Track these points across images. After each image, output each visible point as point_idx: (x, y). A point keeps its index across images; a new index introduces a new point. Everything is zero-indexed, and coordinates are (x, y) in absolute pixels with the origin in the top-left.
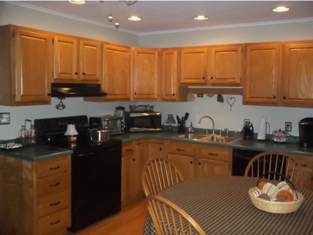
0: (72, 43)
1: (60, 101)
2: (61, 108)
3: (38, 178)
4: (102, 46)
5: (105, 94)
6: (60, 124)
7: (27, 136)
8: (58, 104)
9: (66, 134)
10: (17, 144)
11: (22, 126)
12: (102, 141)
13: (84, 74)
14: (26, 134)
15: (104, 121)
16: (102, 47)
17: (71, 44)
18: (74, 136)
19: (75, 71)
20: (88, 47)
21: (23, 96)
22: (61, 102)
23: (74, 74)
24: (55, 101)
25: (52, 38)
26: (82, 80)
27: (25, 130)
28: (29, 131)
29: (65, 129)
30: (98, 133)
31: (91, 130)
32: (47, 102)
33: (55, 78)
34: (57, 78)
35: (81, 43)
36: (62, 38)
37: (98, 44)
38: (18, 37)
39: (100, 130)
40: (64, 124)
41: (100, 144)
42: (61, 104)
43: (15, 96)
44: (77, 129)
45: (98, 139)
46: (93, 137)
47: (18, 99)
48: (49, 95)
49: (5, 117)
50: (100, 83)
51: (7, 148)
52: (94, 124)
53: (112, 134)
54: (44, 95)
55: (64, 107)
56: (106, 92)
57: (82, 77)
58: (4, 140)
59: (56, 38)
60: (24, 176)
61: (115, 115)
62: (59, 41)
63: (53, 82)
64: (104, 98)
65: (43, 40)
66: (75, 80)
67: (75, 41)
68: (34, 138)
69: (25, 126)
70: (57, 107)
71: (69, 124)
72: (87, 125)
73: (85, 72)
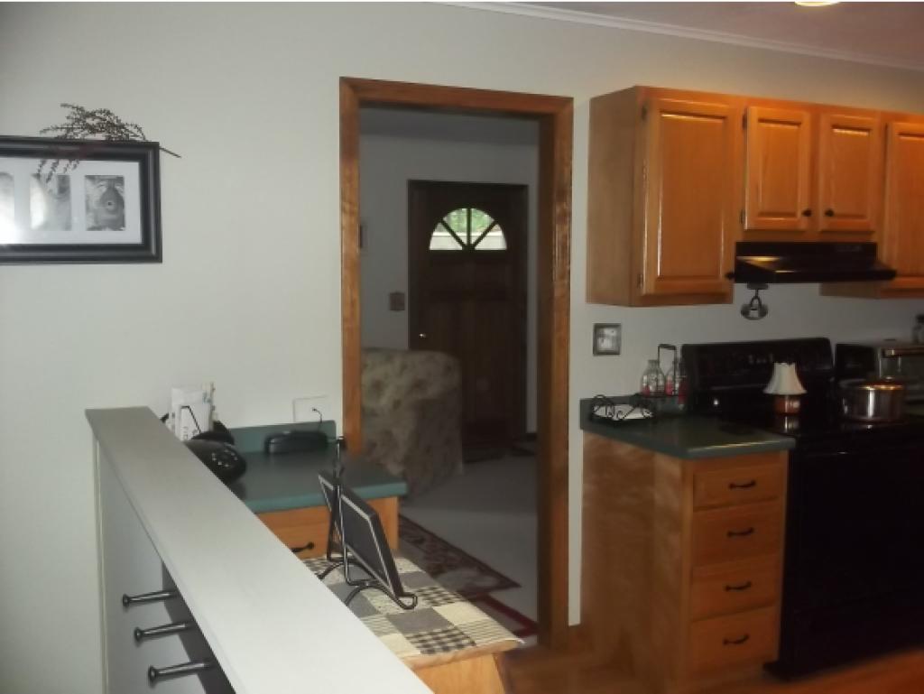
0: (798, 124)
1: (752, 293)
2: (754, 313)
3: (696, 509)
4: (886, 127)
5: (890, 274)
6: (751, 362)
7: (662, 389)
8: (747, 302)
9: (771, 390)
10: (638, 410)
11: (651, 362)
12: (879, 418)
13: (829, 213)
14: (661, 383)
15: (884, 355)
16: (885, 130)
17: (795, 128)
18: (793, 397)
19: (803, 205)
20: (844, 131)
21: (661, 278)
22: (756, 297)
23: (799, 214)
24: (742, 293)
25: (742, 113)
26: (824, 232)
27: (658, 372)
28: (667, 375)
29: (767, 375)
30: (867, 393)
31: (844, 384)
32: (721, 297)
33: (746, 227)
34: (753, 227)
35: (824, 122)
36: (769, 112)
37: (874, 122)
38: (655, 119)
39: (871, 384)
40: (765, 361)
41: (869, 427)
42: (756, 302)
43: (640, 281)
44: (802, 377)
45: (864, 412)
46: (851, 403)
47: (647, 287)
48: (729, 276)
49: (608, 337)
50: (874, 239)
51: (615, 418)
52: (850, 365)
53: (909, 398)
54: (716, 276)
55: (763, 312)
56: (895, 267)
57: (823, 223)
58: (605, 397)
59: (755, 113)
60: (658, 497)
61: (916, 341)
62: (762, 120)
63: (740, 239)
64: (885, 284)
65: (719, 121)
66: (802, 232)
67: (806, 118)
68: (679, 396)
69: (657, 362)
70: (745, 312)
71: (780, 362)
72: (827, 367)
73: (833, 207)
